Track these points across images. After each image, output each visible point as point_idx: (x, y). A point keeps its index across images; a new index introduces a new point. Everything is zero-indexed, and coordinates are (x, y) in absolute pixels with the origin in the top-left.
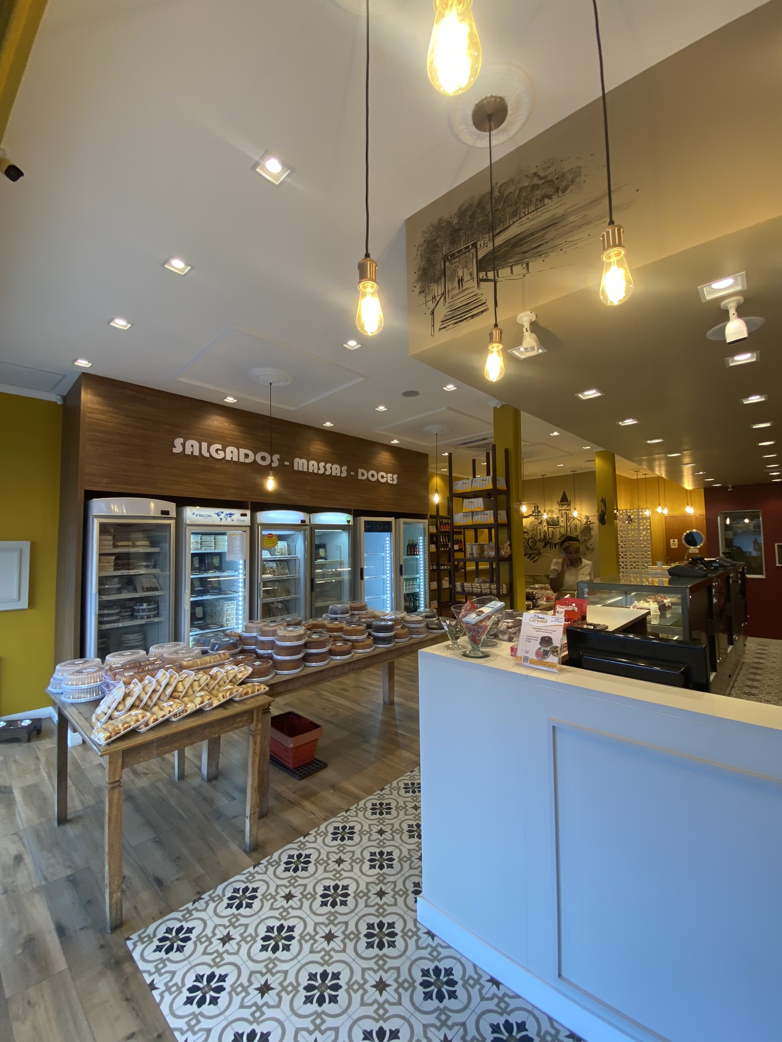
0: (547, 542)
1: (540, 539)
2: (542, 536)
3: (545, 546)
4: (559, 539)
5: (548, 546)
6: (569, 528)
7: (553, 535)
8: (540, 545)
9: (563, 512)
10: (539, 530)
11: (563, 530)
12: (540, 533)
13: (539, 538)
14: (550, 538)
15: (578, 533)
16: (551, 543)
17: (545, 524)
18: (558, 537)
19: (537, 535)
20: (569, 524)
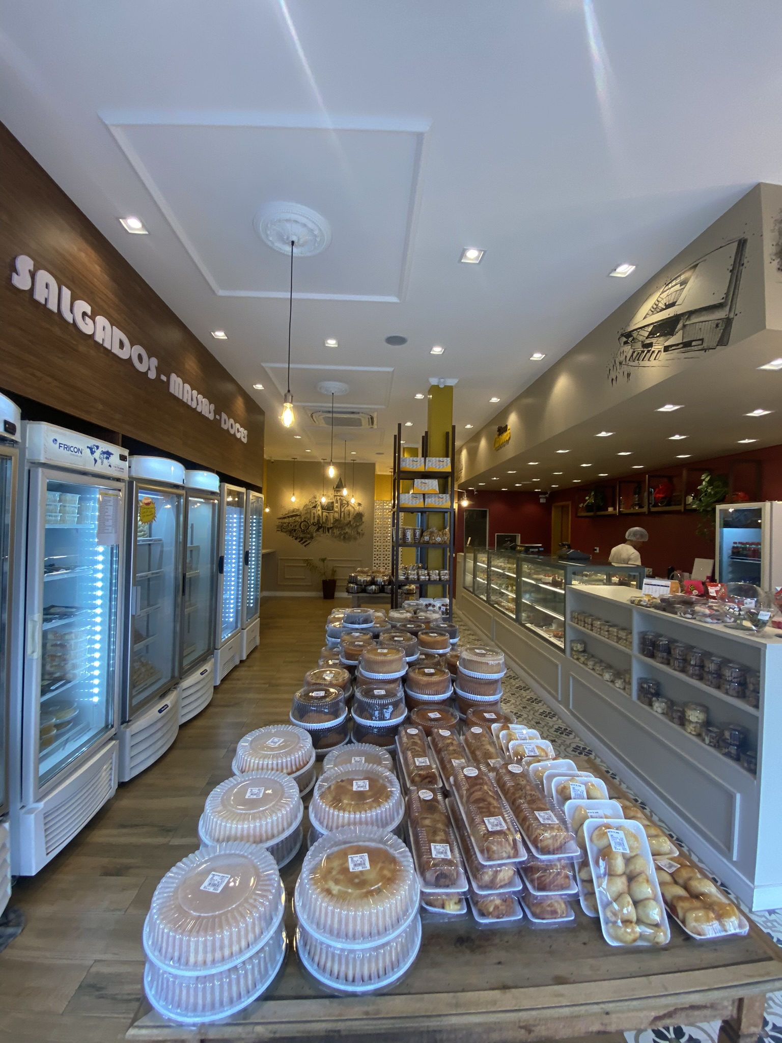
0: (320, 526)
1: (313, 523)
2: (316, 520)
3: (318, 530)
4: (333, 523)
5: (321, 530)
6: (342, 514)
7: (326, 520)
8: (313, 529)
9: (338, 498)
10: (312, 514)
11: (336, 515)
12: (314, 517)
13: (312, 521)
14: (323, 523)
15: (350, 519)
16: (324, 528)
17: (319, 508)
18: (332, 522)
19: (309, 519)
20: (343, 510)
